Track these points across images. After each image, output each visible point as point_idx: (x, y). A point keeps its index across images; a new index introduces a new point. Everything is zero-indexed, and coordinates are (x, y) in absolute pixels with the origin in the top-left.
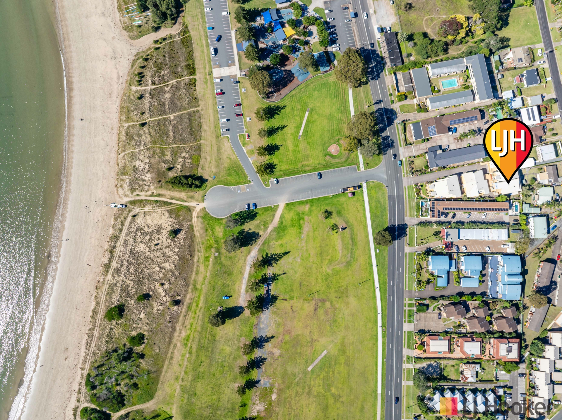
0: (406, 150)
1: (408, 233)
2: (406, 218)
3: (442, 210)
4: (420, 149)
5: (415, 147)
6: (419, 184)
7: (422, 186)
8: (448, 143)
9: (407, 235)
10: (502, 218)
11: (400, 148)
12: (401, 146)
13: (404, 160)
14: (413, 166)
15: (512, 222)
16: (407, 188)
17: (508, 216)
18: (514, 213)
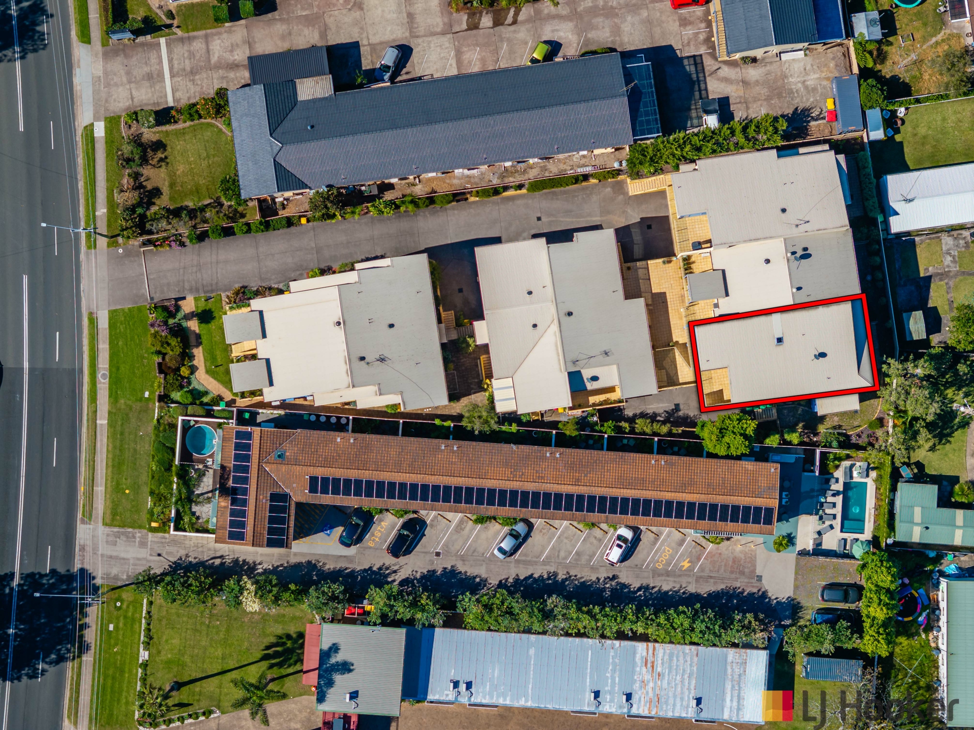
0: (117, 65)
1: (90, 636)
2: (83, 533)
3: (300, 493)
4: (210, 67)
5: (180, 50)
6: (189, 305)
7: (206, 316)
8: (399, 34)
9: (83, 648)
10: (745, 566)
11: (80, 52)
12: (85, 37)
13: (100, 130)
14: (154, 176)
15: (813, 603)
16: (103, 322)
17: (789, 556)
18: (831, 541)
